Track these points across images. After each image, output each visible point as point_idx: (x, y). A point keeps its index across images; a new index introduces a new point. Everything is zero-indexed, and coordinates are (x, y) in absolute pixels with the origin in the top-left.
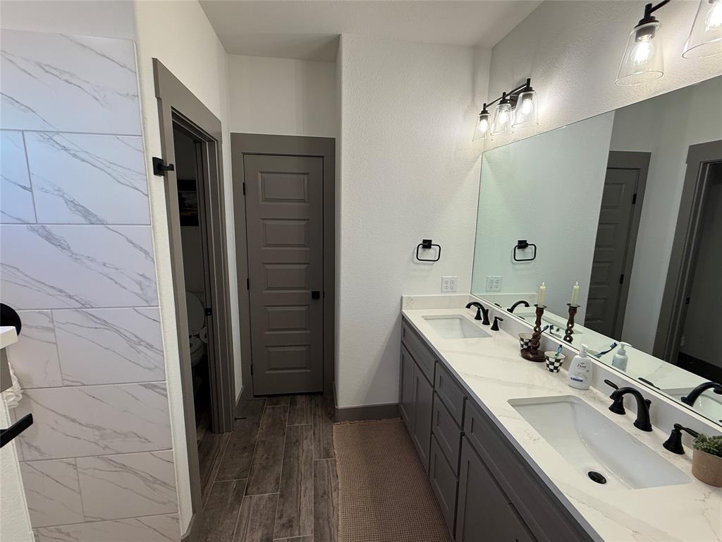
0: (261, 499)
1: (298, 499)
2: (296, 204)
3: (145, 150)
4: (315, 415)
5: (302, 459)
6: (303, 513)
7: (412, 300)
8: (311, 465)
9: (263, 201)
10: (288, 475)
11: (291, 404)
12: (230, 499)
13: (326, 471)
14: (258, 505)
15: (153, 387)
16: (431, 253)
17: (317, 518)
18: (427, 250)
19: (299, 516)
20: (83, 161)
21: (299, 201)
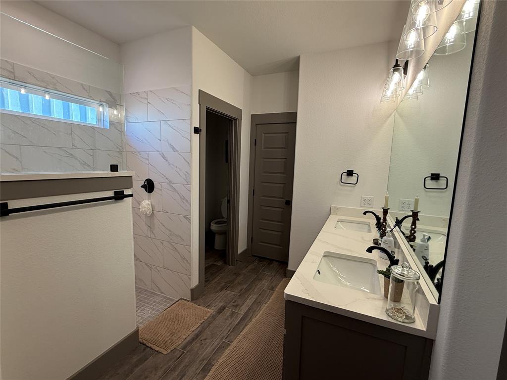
0: (230, 293)
1: (246, 299)
2: (280, 150)
3: (191, 124)
4: (278, 272)
5: (258, 287)
6: (245, 305)
7: (337, 209)
8: (260, 290)
9: (264, 148)
10: (247, 290)
11: (269, 264)
12: (218, 288)
13: (267, 294)
14: (228, 295)
15: (186, 218)
16: (353, 179)
17: (249, 309)
18: (350, 177)
19: (242, 305)
20: (174, 129)
21: (282, 148)
